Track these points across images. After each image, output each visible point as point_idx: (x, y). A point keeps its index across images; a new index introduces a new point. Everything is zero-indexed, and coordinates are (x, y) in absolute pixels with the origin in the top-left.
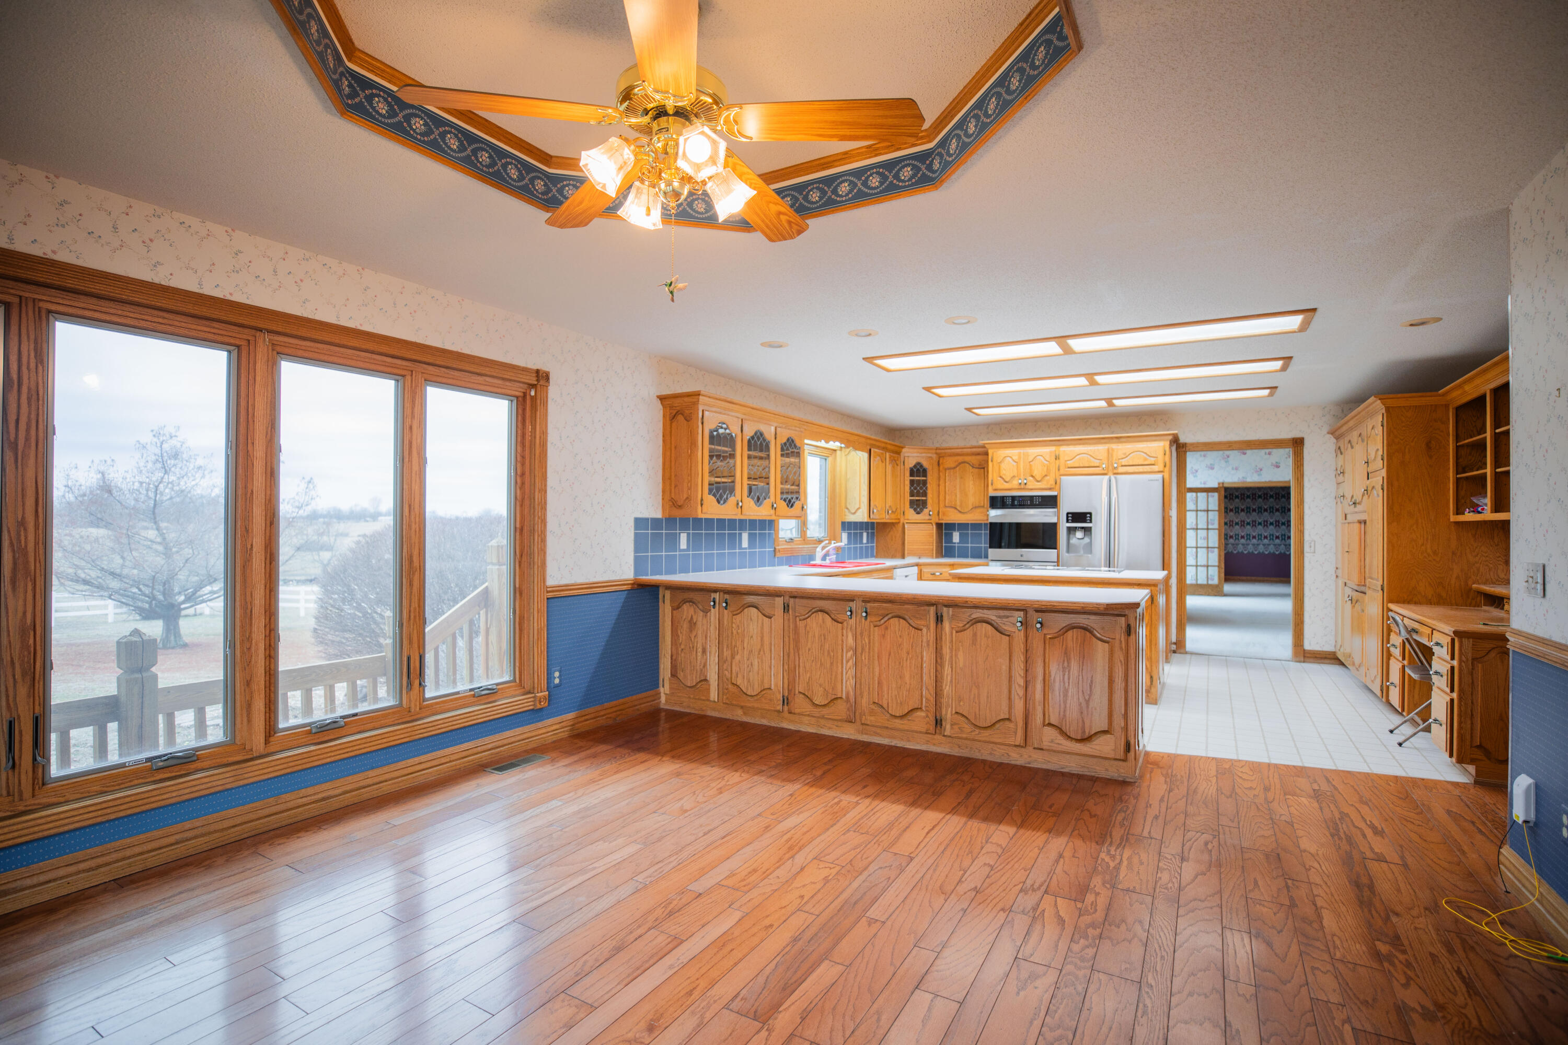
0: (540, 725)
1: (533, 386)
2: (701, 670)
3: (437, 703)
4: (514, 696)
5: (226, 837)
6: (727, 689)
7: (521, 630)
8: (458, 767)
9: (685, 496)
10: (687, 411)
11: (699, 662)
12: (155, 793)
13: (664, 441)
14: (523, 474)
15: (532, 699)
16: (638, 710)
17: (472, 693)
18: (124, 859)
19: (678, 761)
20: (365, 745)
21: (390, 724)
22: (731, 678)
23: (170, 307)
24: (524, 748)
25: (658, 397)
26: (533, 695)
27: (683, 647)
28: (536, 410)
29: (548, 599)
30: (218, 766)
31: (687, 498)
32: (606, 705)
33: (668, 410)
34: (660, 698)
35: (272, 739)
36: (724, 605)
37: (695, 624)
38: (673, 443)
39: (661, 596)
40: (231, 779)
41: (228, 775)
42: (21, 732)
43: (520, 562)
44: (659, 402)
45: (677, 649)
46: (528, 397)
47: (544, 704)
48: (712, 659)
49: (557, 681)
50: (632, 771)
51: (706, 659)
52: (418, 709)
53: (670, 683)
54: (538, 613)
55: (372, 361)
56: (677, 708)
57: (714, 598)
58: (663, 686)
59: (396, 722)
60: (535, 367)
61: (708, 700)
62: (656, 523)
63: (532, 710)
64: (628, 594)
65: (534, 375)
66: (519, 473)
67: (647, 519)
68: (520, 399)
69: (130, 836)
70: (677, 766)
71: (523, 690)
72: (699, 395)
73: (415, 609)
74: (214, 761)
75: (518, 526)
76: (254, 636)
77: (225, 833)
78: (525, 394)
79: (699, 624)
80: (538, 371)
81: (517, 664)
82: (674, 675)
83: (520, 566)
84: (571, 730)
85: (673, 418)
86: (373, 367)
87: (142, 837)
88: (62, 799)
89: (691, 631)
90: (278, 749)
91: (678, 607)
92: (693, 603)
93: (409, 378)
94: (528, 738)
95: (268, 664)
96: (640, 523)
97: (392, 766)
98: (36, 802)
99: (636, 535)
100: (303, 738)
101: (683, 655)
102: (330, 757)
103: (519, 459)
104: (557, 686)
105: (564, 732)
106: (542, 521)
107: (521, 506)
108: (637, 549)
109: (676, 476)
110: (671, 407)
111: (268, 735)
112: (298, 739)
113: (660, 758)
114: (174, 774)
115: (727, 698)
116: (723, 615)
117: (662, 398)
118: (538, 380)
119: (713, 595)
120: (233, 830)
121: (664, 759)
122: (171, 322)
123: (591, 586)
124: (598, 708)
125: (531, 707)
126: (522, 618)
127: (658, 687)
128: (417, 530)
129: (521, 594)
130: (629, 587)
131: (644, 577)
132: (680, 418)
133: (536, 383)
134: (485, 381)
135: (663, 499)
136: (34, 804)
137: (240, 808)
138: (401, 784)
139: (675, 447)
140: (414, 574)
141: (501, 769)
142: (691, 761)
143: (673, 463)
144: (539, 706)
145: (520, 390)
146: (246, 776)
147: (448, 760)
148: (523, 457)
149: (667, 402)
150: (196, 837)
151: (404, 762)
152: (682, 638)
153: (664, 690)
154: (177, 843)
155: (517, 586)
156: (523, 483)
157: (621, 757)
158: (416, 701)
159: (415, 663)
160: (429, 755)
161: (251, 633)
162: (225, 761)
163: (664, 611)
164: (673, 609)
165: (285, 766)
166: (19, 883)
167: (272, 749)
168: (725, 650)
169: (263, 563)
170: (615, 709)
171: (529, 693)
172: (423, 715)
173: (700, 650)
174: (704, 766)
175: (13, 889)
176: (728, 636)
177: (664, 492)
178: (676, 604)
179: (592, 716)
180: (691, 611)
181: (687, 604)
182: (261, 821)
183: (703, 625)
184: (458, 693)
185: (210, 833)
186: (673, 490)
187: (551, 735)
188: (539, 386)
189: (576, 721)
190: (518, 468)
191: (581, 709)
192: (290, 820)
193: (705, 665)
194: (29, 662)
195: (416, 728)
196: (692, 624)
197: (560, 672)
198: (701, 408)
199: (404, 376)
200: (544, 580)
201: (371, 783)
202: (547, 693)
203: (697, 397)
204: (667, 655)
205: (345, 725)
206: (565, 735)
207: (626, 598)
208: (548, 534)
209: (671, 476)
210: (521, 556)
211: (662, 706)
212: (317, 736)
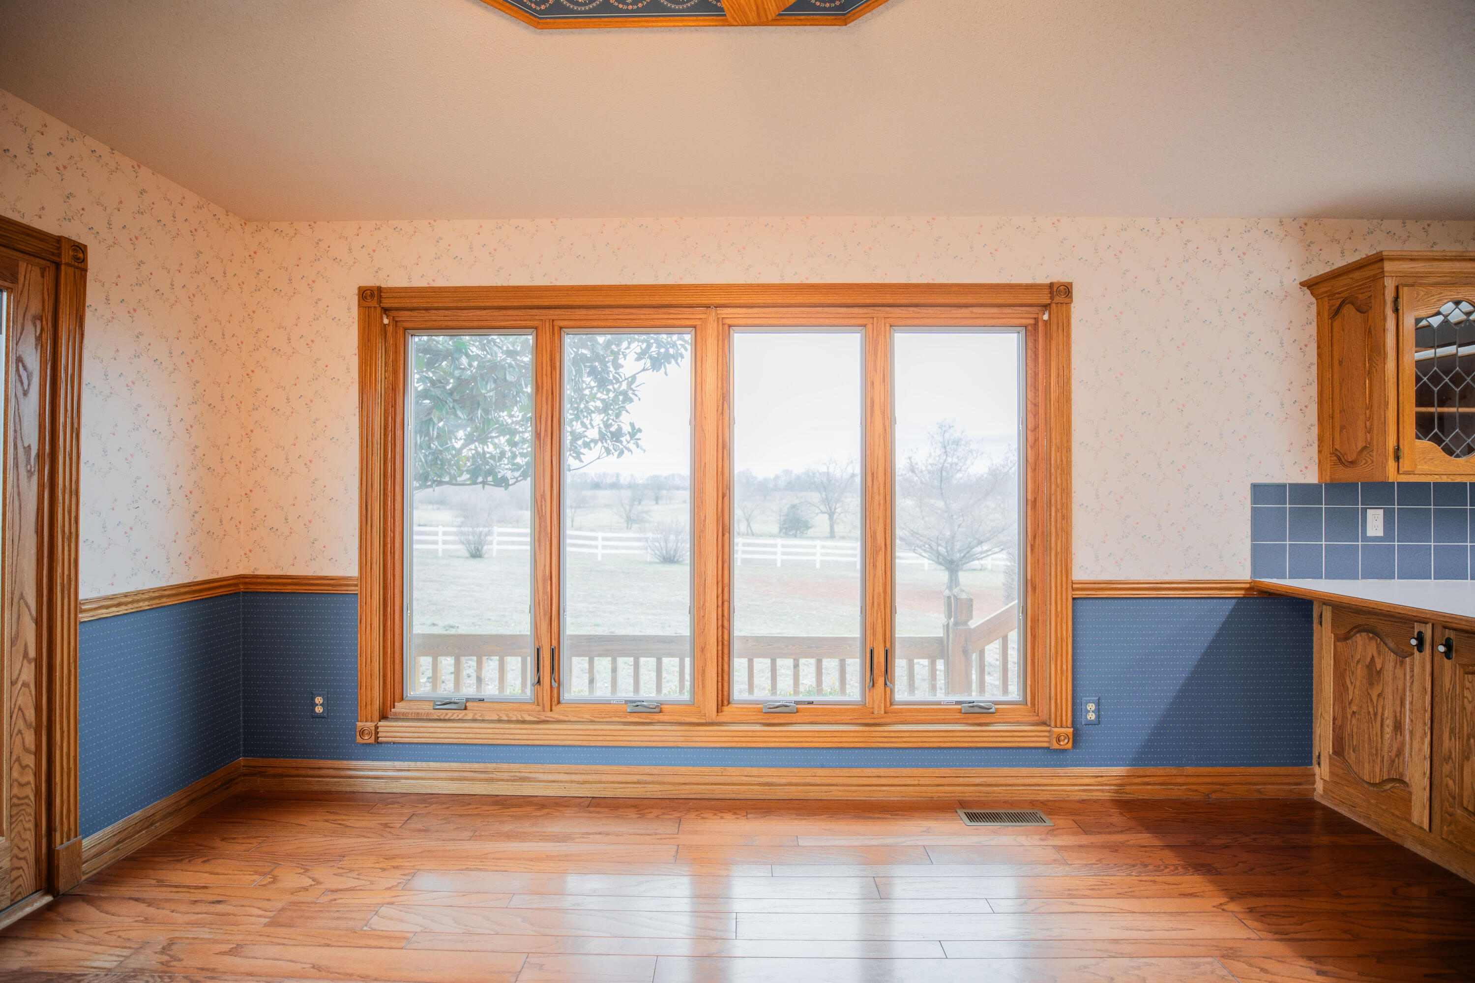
0: (1060, 771)
1: (1046, 307)
2: (1393, 761)
3: (909, 710)
4: (1018, 723)
5: (677, 792)
6: (1451, 815)
7: (1034, 637)
8: (930, 795)
9: (1360, 445)
10: (1360, 296)
11: (1386, 744)
12: (622, 733)
13: (1320, 355)
14: (1036, 428)
15: (1047, 734)
16: (1259, 791)
17: (959, 707)
18: (600, 782)
19: (1255, 924)
20: (813, 739)
21: (847, 722)
22: (1461, 796)
23: (632, 303)
24: (1032, 797)
25: (1302, 284)
26: (1048, 728)
27: (1354, 708)
28: (1051, 338)
29: (1074, 599)
30: (676, 723)
31: (1365, 448)
32: (1189, 770)
33: (1326, 304)
34: (1314, 783)
35: (725, 708)
36: (1442, 649)
37: (1379, 673)
38: (1336, 354)
39: (1315, 615)
40: (682, 739)
41: (679, 734)
42: (543, 657)
43: (1032, 546)
44: (1308, 292)
45: (1344, 709)
46: (1040, 324)
47: (1066, 744)
48: (1416, 745)
49: (1092, 716)
50: (1150, 904)
51: (1403, 744)
52: (883, 712)
53: (1331, 765)
54: (1057, 616)
55: (825, 315)
56: (1343, 811)
57: (1420, 633)
58: (1319, 764)
59: (854, 721)
60: (1048, 281)
61: (1409, 821)
62: (1302, 492)
63: (1048, 748)
64: (1237, 604)
65: (1047, 291)
66: (1029, 427)
67: (1283, 486)
68: (1030, 328)
69: (606, 764)
70: (1243, 934)
71: (1037, 718)
72: (1382, 260)
73: (879, 594)
74: (673, 717)
75: (1029, 497)
76: (707, 604)
77: (677, 788)
78: (1036, 320)
79: (1388, 675)
80: (1051, 285)
81: (1029, 682)
82: (1339, 750)
83: (1032, 550)
84: (1116, 792)
85: (1336, 313)
86: (827, 321)
87: (615, 768)
88: (566, 719)
89: (1371, 684)
90: (729, 721)
91: (1346, 637)
92: (1377, 634)
93: (870, 327)
94: (1039, 785)
95: (720, 634)
96: (1260, 492)
97: (845, 770)
98: (552, 716)
99: (1254, 511)
100: (753, 715)
101: (1354, 721)
102: (775, 742)
103: (1029, 409)
104: (1090, 724)
105: (1102, 791)
106: (1063, 490)
107: (1034, 470)
108: (1256, 535)
109: (1342, 411)
110: (1331, 295)
111: (720, 703)
112: (750, 715)
113: (1223, 900)
114: (641, 720)
115: (1451, 832)
116: (1442, 667)
117: (1311, 285)
118: (1052, 298)
119: (1417, 628)
120: (684, 787)
121: (1232, 907)
122: (638, 317)
123: (1156, 586)
124: (1173, 770)
125: (1045, 745)
126: (1035, 621)
127: (1311, 764)
128: (882, 502)
129: (1034, 588)
130: (1241, 593)
131: (1275, 581)
132: (1349, 310)
133: (1049, 301)
134: (972, 313)
135: (1320, 452)
136: (550, 717)
137: (691, 768)
138: (854, 794)
139: (1341, 363)
140: (877, 554)
141: (972, 817)
142: (1283, 936)
143: (1337, 391)
144: (1055, 746)
145: (1029, 316)
146: (695, 739)
147: (916, 783)
148: (1036, 405)
149: (1323, 288)
150: (653, 783)
151: (859, 770)
152: (1354, 691)
153: (1322, 772)
154: (638, 783)
155: (1029, 577)
156: (1036, 440)
157: (1158, 869)
158: (880, 702)
159: (880, 658)
160: (892, 770)
161: (704, 602)
162: (682, 719)
163: (1321, 639)
164: (1338, 639)
165: (730, 739)
166: (536, 775)
167: (722, 718)
168: (1446, 736)
169: (715, 533)
170: (1209, 780)
171: (1044, 724)
172: (888, 720)
173: (1389, 723)
174: (1302, 962)
175: (534, 778)
176: (1453, 712)
177: (1321, 440)
178: (1342, 632)
179: (1162, 779)
180: (1372, 649)
181: (1364, 634)
182: (707, 787)
183: (1395, 678)
184: (939, 703)
185: (664, 783)
186: (1337, 436)
187: (1079, 791)
188: (1054, 306)
189: (1126, 780)
190: (1029, 420)
191: (1134, 765)
192: (734, 795)
193: (1400, 753)
194: (547, 605)
195: (873, 734)
196: (1374, 674)
197: (1098, 704)
198: (1390, 284)
199: (865, 326)
200: (1068, 571)
201: (819, 782)
202: (1071, 730)
203: (1379, 265)
204: (1326, 716)
205: (797, 712)
206: (1107, 796)
207: (1233, 610)
208: (1075, 508)
209: (1333, 411)
210: (1035, 537)
211: (1317, 798)
212: (767, 716)
